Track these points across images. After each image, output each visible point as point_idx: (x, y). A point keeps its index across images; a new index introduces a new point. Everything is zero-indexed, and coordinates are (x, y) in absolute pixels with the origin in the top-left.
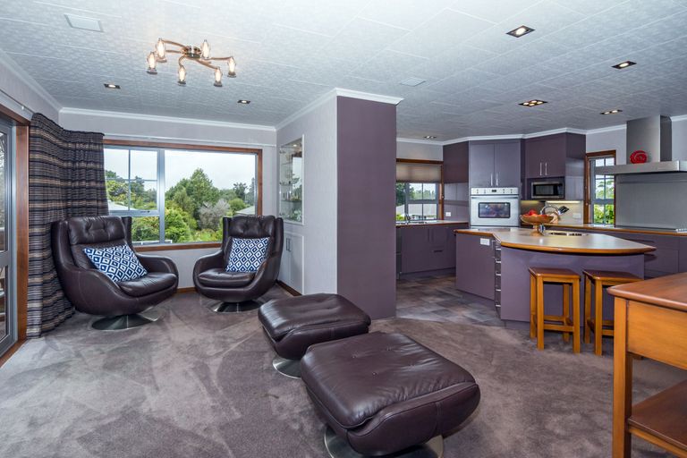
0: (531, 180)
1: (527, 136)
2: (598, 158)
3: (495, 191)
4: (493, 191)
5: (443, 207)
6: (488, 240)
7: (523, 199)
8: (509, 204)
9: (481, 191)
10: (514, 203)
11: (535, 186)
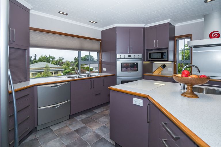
0: (148, 50)
1: (147, 26)
2: (180, 39)
3: (130, 56)
4: (129, 56)
5: (101, 65)
6: (141, 101)
7: (144, 61)
8: (137, 63)
9: (123, 56)
10: (140, 63)
11: (150, 54)
